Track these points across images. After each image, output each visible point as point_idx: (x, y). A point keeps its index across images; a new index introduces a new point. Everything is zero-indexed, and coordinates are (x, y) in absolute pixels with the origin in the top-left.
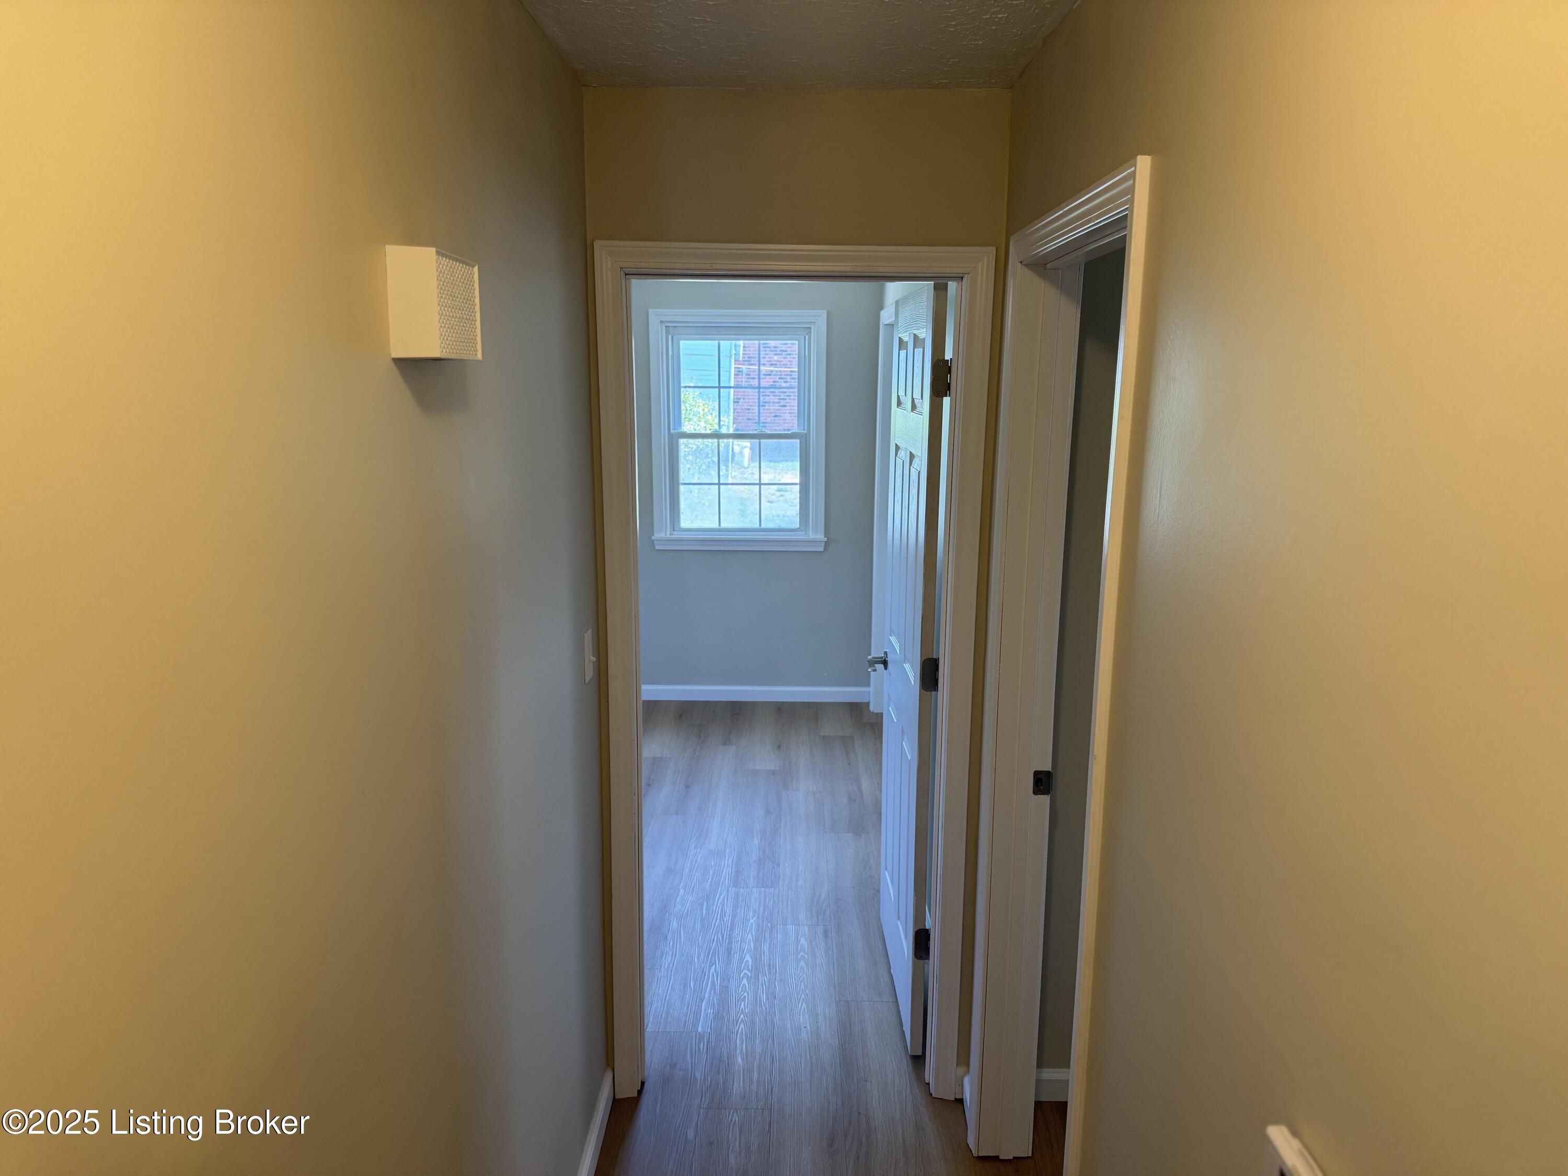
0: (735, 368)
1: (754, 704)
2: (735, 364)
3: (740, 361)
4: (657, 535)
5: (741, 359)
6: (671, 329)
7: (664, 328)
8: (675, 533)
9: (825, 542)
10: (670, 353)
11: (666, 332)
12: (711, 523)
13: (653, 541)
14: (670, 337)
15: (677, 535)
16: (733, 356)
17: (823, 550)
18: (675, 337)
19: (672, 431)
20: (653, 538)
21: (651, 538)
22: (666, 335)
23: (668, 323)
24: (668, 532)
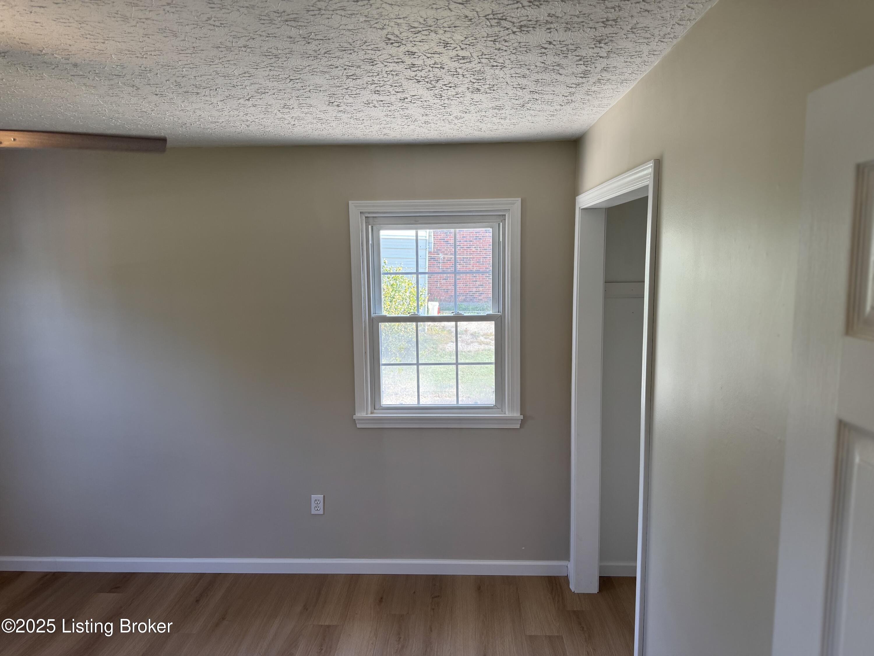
0: (429, 256)
1: (453, 578)
2: (429, 254)
3: (431, 252)
4: (360, 414)
5: (432, 251)
6: (371, 220)
7: (364, 218)
8: (375, 411)
9: (522, 419)
10: (370, 242)
11: (366, 223)
12: (411, 401)
13: (355, 419)
14: (370, 226)
15: (378, 414)
16: (428, 249)
17: (519, 427)
18: (374, 228)
19: (373, 315)
20: (355, 417)
21: (353, 417)
22: (366, 225)
23: (369, 213)
24: (369, 411)
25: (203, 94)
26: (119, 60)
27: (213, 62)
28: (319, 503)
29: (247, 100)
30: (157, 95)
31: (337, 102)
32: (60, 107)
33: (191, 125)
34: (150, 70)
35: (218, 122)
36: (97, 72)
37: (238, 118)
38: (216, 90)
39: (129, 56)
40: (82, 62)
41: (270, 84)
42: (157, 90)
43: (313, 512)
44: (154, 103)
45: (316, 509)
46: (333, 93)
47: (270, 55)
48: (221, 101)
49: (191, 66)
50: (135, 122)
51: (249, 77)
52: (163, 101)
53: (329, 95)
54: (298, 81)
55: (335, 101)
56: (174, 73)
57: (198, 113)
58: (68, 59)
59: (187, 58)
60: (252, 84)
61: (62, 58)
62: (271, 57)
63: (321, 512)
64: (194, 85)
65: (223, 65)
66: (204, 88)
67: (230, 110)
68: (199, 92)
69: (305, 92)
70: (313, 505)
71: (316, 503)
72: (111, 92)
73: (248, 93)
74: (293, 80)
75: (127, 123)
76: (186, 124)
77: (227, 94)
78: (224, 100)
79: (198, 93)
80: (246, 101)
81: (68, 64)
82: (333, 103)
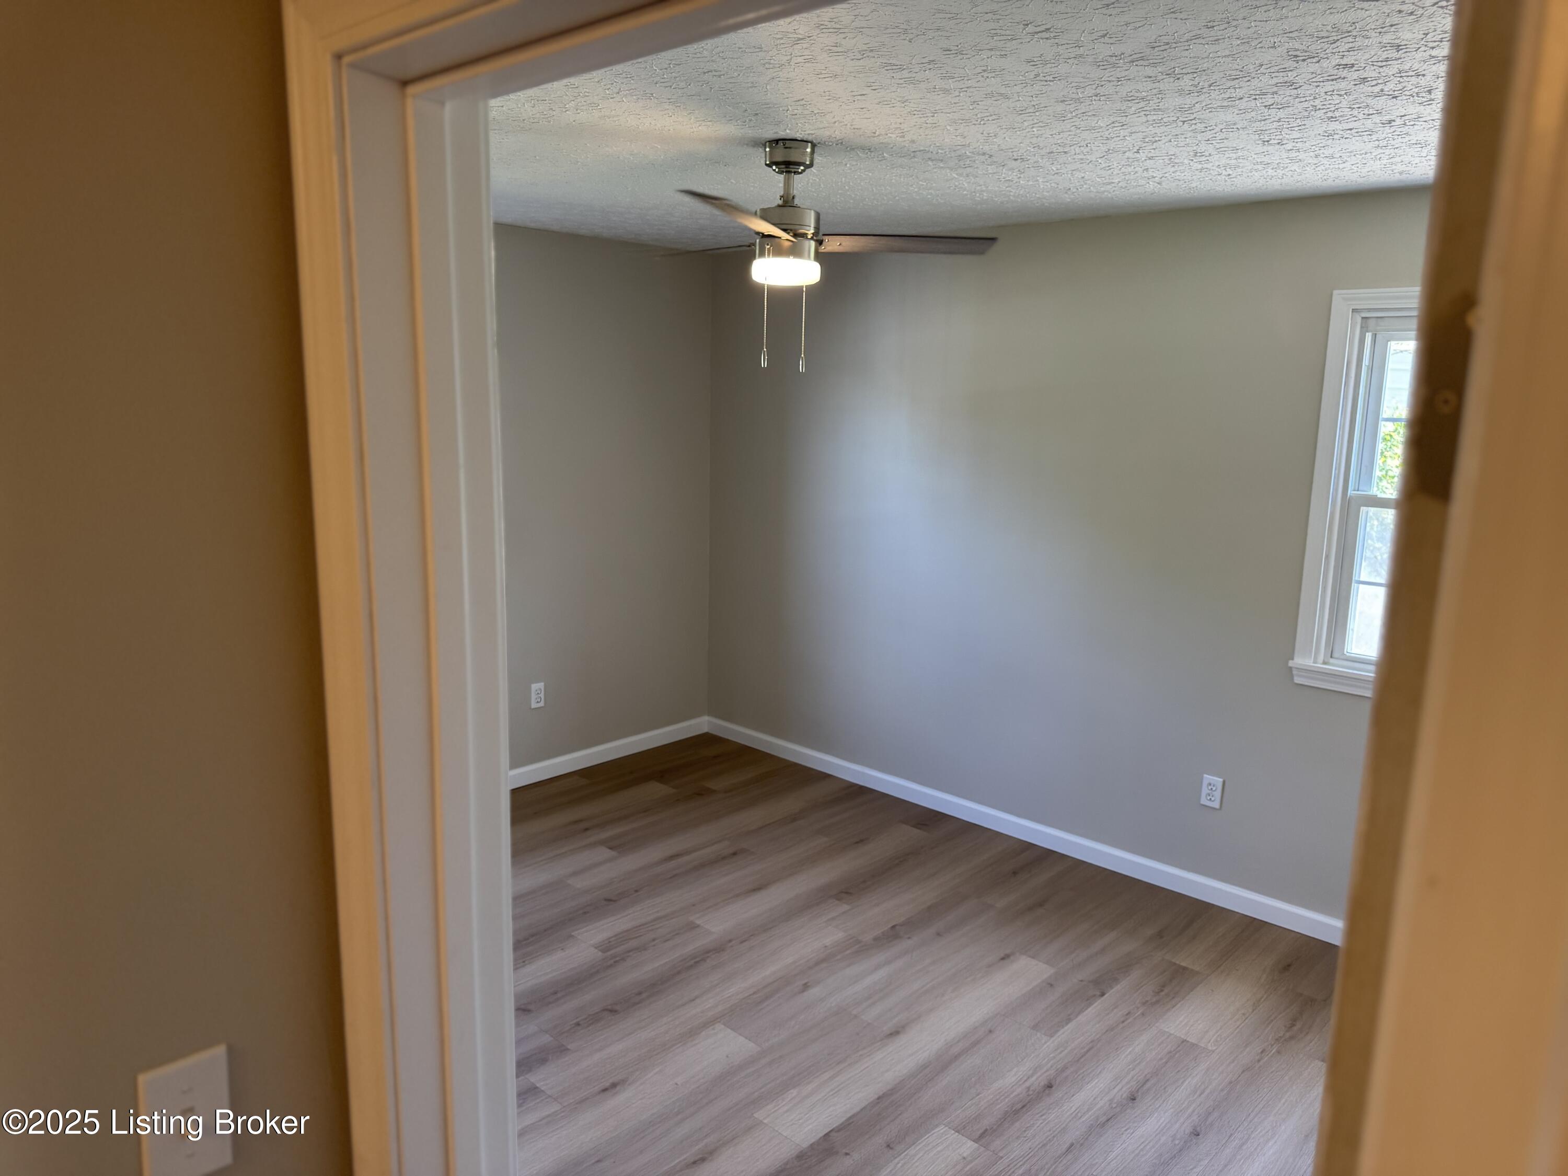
4: (1299, 661)
6: (1371, 323)
7: (1359, 320)
8: (1332, 661)
10: (1366, 363)
11: (1362, 327)
13: (1291, 668)
14: (1369, 336)
15: (1335, 667)
18: (1377, 337)
19: (1351, 492)
20: (1291, 663)
21: (1287, 663)
22: (1361, 334)
23: (1369, 310)
24: (1321, 658)
25: (1073, 152)
26: (956, 130)
27: (1064, 117)
28: (1214, 789)
29: (1136, 152)
30: (1016, 160)
31: (1274, 139)
32: (912, 185)
33: (1077, 189)
34: (995, 136)
35: (1113, 183)
36: (938, 145)
37: (1137, 175)
38: (1087, 146)
39: (965, 124)
40: (918, 138)
41: (1158, 131)
42: (1015, 154)
43: (1204, 801)
44: (1017, 170)
45: (1209, 798)
46: (1261, 129)
47: (1134, 100)
48: (1101, 157)
49: (1041, 124)
50: (1005, 194)
51: (1122, 126)
52: (1027, 166)
53: (1255, 132)
54: (1194, 122)
55: (1271, 139)
56: (1024, 135)
57: (1078, 175)
58: (903, 137)
59: (1033, 117)
60: (1132, 133)
61: (897, 137)
62: (1137, 101)
63: (1216, 805)
64: (1055, 144)
65: (1079, 118)
66: (1071, 146)
67: (1120, 167)
68: (1066, 150)
69: (1216, 133)
70: (1205, 790)
71: (1210, 788)
72: (962, 163)
73: (1133, 144)
74: (1186, 121)
75: (996, 196)
76: (1070, 189)
77: (1104, 148)
78: (1104, 156)
79: (1065, 152)
80: (1135, 154)
81: (905, 141)
82: (1268, 141)
